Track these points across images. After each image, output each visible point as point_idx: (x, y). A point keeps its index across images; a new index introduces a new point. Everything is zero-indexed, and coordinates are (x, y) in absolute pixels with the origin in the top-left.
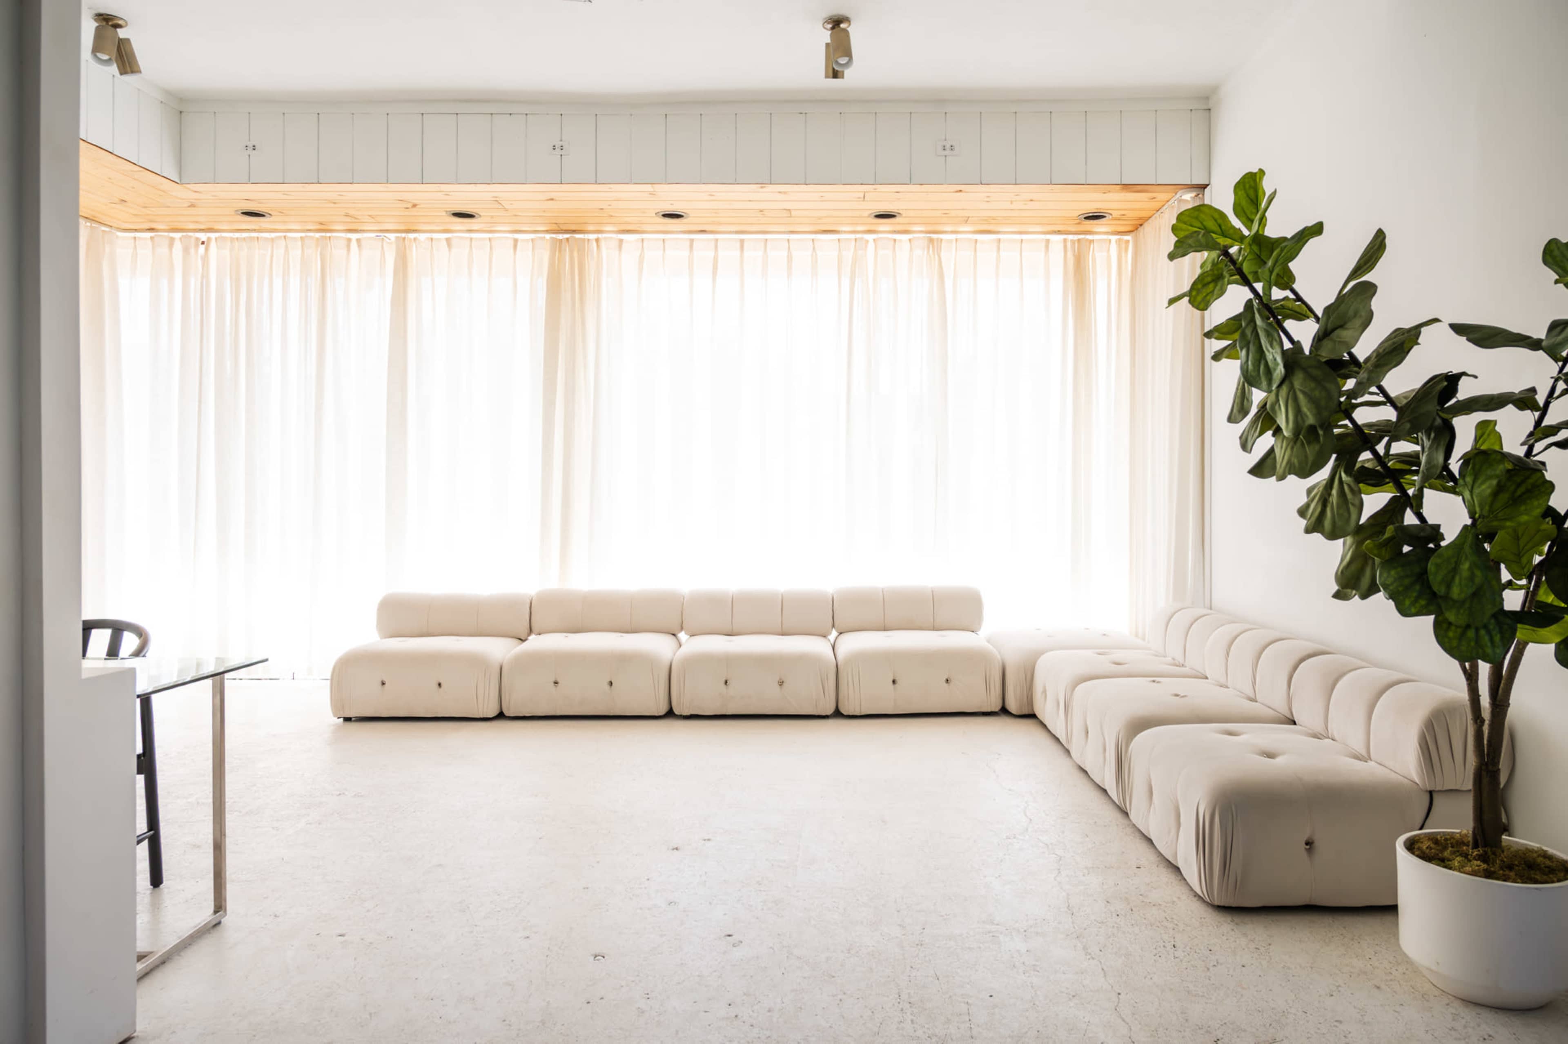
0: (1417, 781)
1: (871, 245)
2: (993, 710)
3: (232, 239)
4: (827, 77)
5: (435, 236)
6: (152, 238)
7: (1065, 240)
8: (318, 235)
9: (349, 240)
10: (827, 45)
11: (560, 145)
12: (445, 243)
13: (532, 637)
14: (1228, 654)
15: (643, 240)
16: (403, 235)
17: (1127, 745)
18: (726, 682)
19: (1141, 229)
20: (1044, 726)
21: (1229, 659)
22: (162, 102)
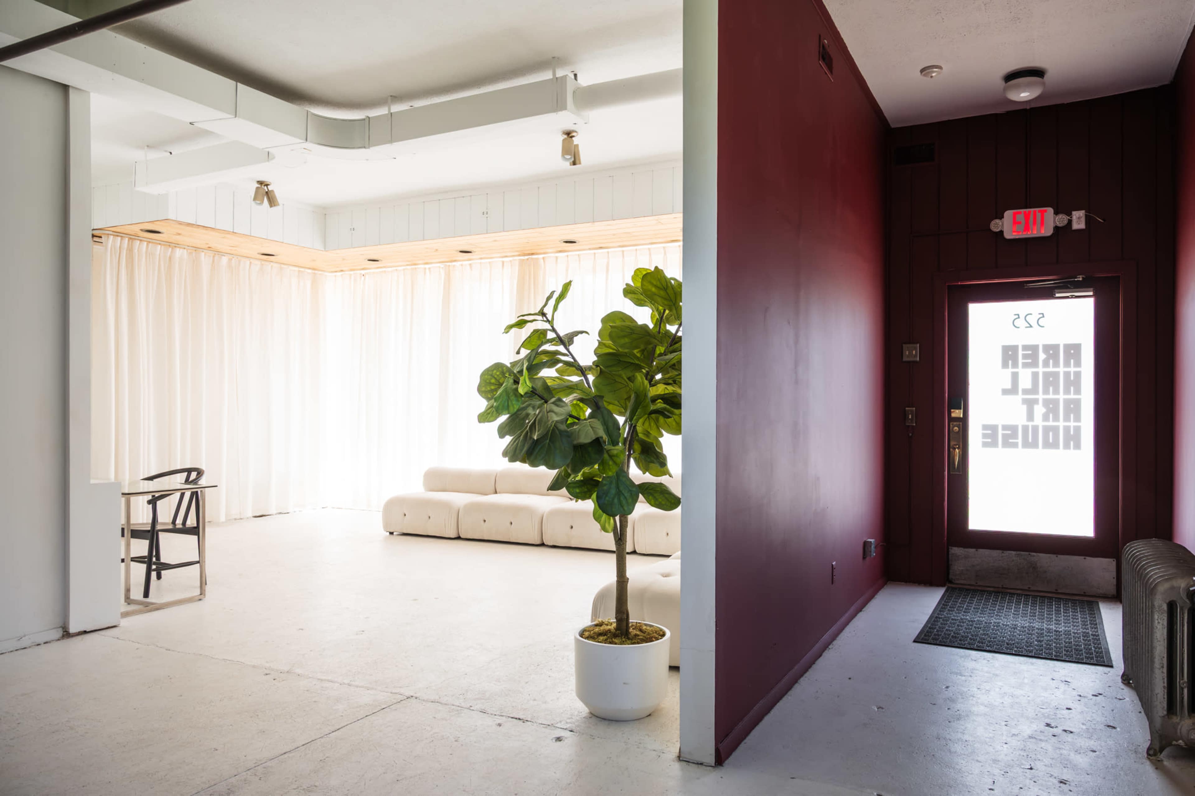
3: (366, 273)
4: (571, 165)
5: (464, 263)
6: (342, 275)
9: (425, 269)
11: (486, 212)
12: (468, 266)
15: (567, 256)
16: (449, 264)
22: (313, 212)
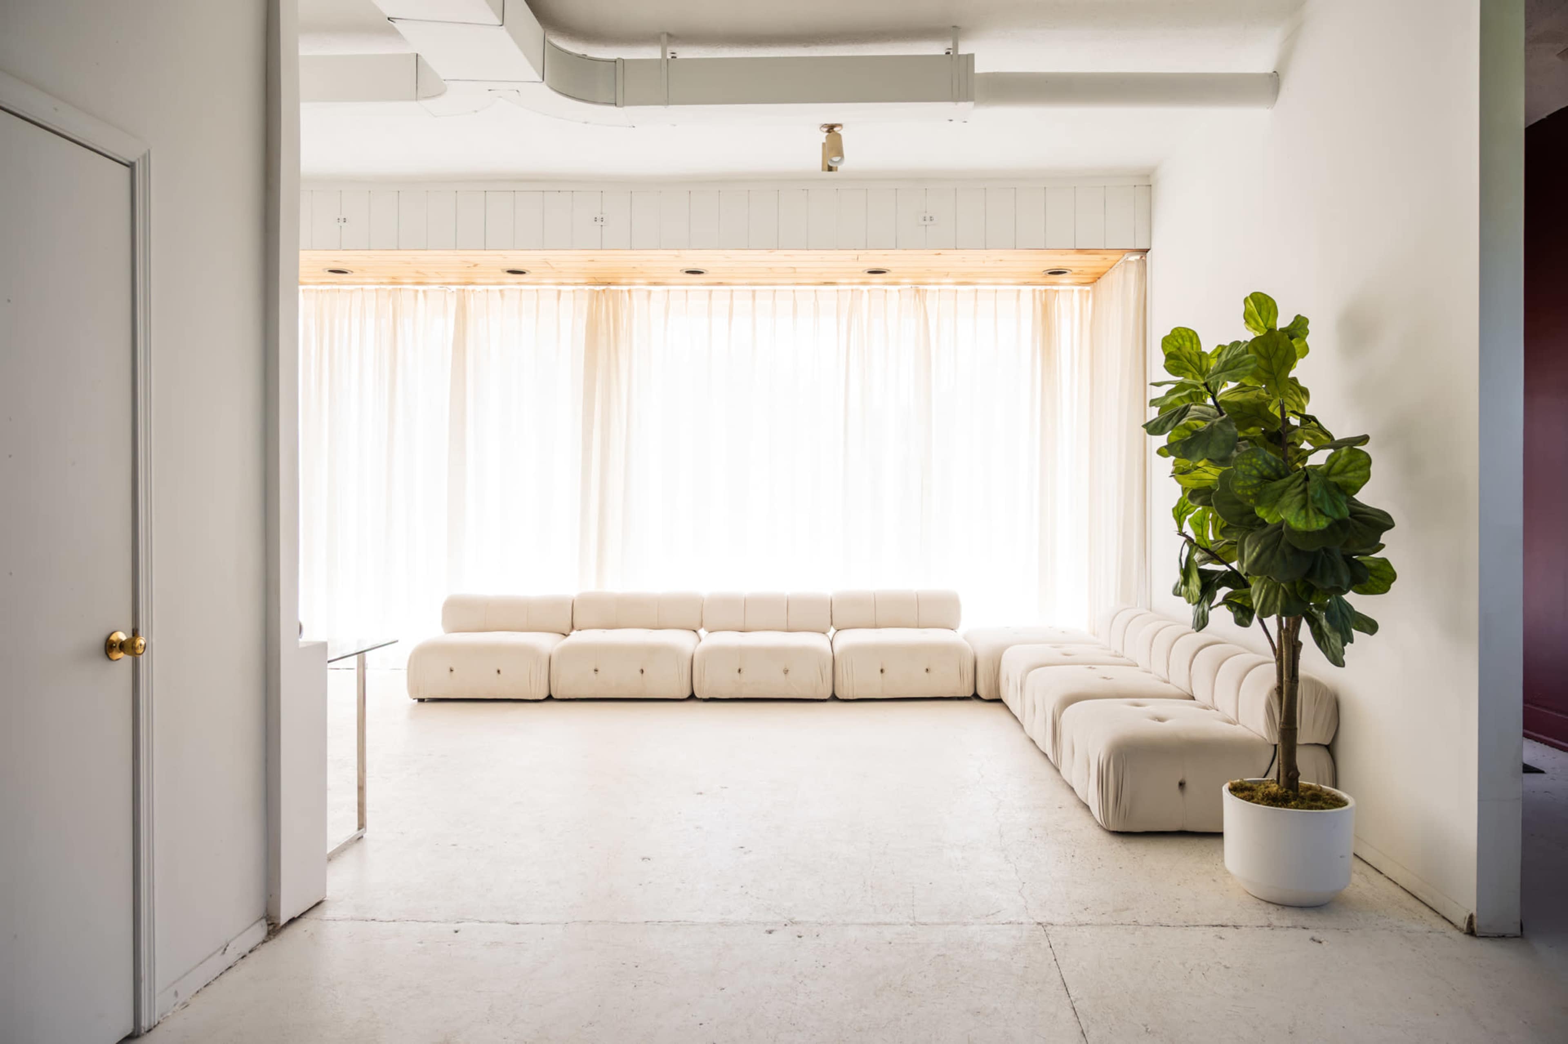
0: (1265, 737)
1: (866, 295)
2: (967, 695)
3: (317, 291)
4: (823, 170)
5: (490, 287)
7: (1034, 291)
8: (390, 287)
9: (417, 291)
10: (824, 144)
11: (601, 217)
12: (498, 294)
13: (574, 633)
14: (1151, 645)
15: (668, 291)
16: (463, 287)
17: (1060, 716)
18: (740, 671)
19: (1098, 281)
20: (1007, 708)
21: (1153, 649)
